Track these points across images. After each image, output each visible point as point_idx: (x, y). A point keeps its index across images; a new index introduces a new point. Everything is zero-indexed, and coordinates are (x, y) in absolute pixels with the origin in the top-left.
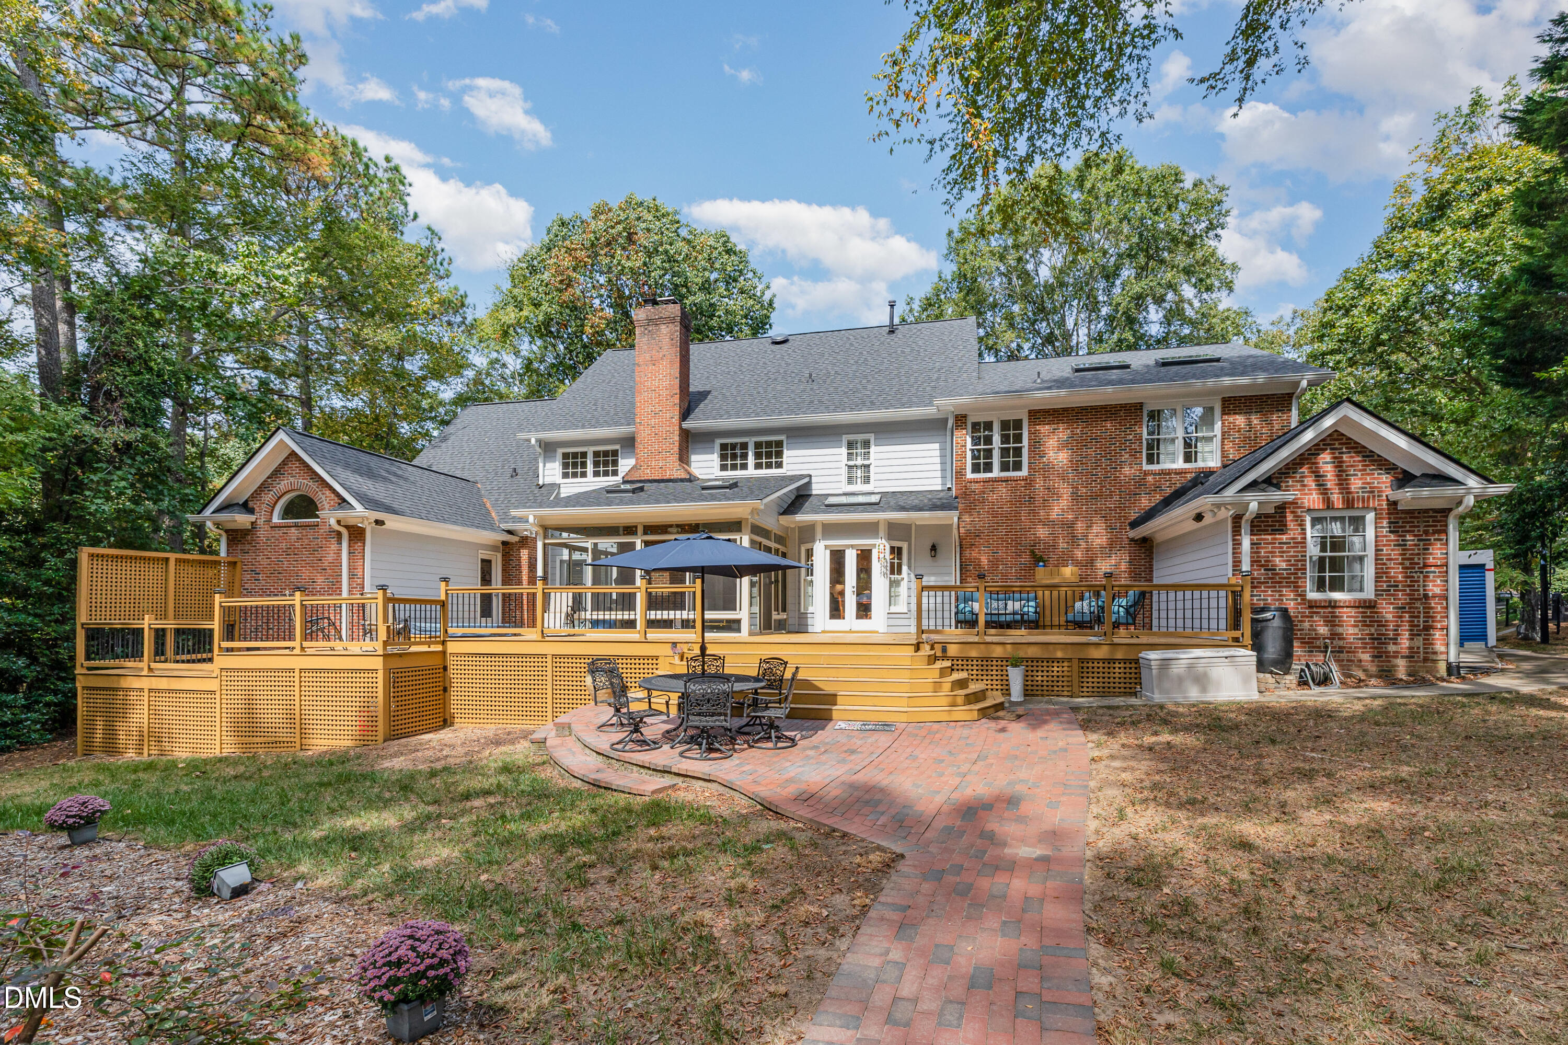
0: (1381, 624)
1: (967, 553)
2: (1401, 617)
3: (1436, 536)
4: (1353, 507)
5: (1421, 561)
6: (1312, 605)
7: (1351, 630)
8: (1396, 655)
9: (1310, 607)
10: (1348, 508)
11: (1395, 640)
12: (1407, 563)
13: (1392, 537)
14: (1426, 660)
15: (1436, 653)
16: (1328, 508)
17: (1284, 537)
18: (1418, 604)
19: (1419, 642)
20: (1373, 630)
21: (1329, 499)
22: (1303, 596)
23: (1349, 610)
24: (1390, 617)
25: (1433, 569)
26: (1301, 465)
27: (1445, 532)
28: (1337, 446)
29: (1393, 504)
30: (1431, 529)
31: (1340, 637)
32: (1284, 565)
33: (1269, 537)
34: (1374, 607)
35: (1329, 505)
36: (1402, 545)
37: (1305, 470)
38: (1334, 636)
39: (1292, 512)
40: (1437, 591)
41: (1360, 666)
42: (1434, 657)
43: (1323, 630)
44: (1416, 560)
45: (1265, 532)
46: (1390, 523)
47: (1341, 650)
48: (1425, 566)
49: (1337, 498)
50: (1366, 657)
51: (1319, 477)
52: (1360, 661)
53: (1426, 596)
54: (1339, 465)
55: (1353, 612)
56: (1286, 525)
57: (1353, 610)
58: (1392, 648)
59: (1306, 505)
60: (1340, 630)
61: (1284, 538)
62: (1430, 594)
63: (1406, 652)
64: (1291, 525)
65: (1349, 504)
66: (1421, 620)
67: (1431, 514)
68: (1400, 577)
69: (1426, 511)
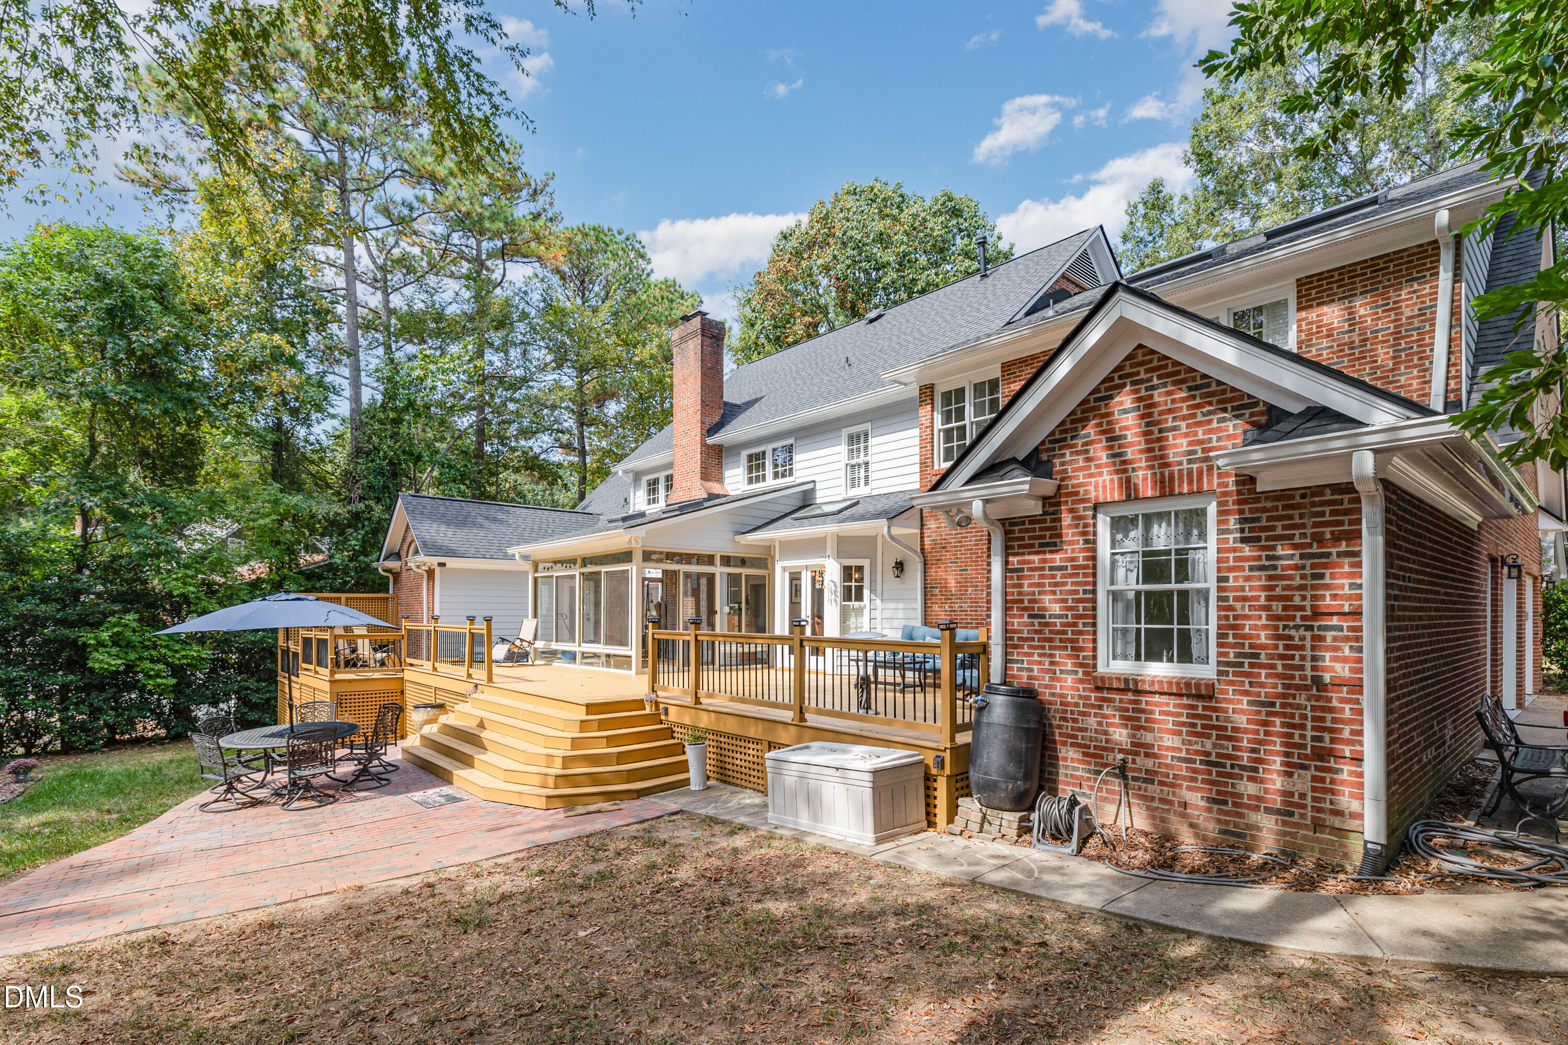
0: (1227, 734)
1: (932, 572)
2: (1265, 723)
3: (1343, 547)
4: (1172, 494)
5: (1308, 603)
6: (1101, 686)
7: (1169, 741)
8: (1257, 803)
9: (1098, 689)
10: (1163, 495)
11: (1253, 771)
12: (1277, 607)
13: (1247, 551)
14: (1318, 825)
15: (1339, 813)
16: (1129, 498)
17: (1057, 557)
18: (1301, 699)
19: (1302, 782)
20: (1209, 746)
21: (1128, 480)
22: (1088, 667)
23: (1164, 699)
24: (1242, 721)
25: (1335, 621)
26: (1084, 420)
27: (1356, 535)
28: (1143, 376)
29: (1247, 481)
30: (1327, 532)
31: (1147, 750)
32: (1056, 608)
33: (1036, 558)
34: (1211, 697)
35: (1131, 493)
36: (1268, 567)
37: (1090, 430)
38: (1140, 748)
39: (1071, 511)
40: (1343, 671)
41: (1184, 816)
42: (1337, 822)
43: (1120, 735)
44: (1297, 601)
45: (1029, 548)
46: (1243, 521)
47: (1150, 777)
48: (1317, 614)
49: (1143, 477)
50: (1196, 799)
51: (1113, 438)
52: (1185, 805)
53: (1317, 682)
54: (1147, 410)
55: (1171, 703)
56: (1060, 536)
57: (1173, 701)
58: (1248, 788)
59: (1093, 495)
60: (1148, 738)
61: (1057, 559)
62: (1327, 678)
63: (1277, 801)
64: (1069, 534)
65: (1166, 488)
66: (1309, 733)
67: (1328, 497)
68: (1263, 638)
69: (1319, 490)
